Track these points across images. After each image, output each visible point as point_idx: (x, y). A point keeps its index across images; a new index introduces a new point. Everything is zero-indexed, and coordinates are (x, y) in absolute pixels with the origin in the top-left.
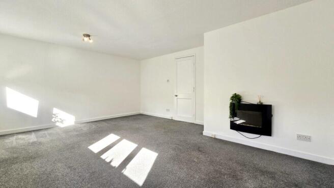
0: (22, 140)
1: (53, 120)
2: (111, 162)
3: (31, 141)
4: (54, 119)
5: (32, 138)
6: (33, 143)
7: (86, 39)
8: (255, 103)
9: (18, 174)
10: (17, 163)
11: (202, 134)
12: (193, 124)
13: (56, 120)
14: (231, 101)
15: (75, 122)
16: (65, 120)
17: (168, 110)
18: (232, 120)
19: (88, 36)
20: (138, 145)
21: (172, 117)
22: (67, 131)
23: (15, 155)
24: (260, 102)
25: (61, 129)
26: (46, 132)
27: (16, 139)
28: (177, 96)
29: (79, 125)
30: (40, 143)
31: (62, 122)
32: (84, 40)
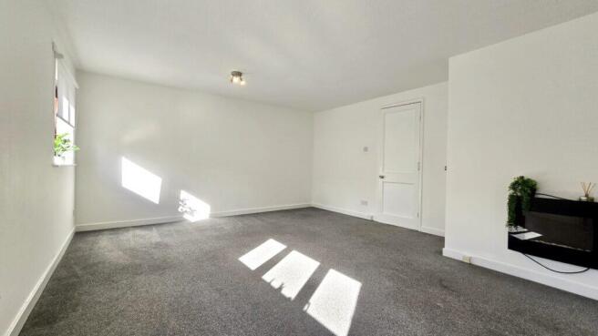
0: (141, 238)
1: (179, 210)
2: (280, 288)
3: (154, 241)
4: (181, 207)
5: (153, 236)
6: (158, 245)
7: (236, 79)
8: (575, 198)
9: (147, 291)
10: (142, 273)
11: (441, 253)
12: (417, 231)
13: (184, 210)
14: (512, 191)
15: (212, 216)
16: (197, 210)
17: (365, 203)
18: (514, 230)
19: (239, 74)
20: (322, 262)
21: (372, 217)
22: (200, 228)
23: (137, 261)
24: (587, 196)
25: (190, 224)
26: (171, 228)
27: (134, 236)
28: (382, 177)
29: (218, 221)
30: (167, 246)
31: (192, 212)
32: (232, 81)
